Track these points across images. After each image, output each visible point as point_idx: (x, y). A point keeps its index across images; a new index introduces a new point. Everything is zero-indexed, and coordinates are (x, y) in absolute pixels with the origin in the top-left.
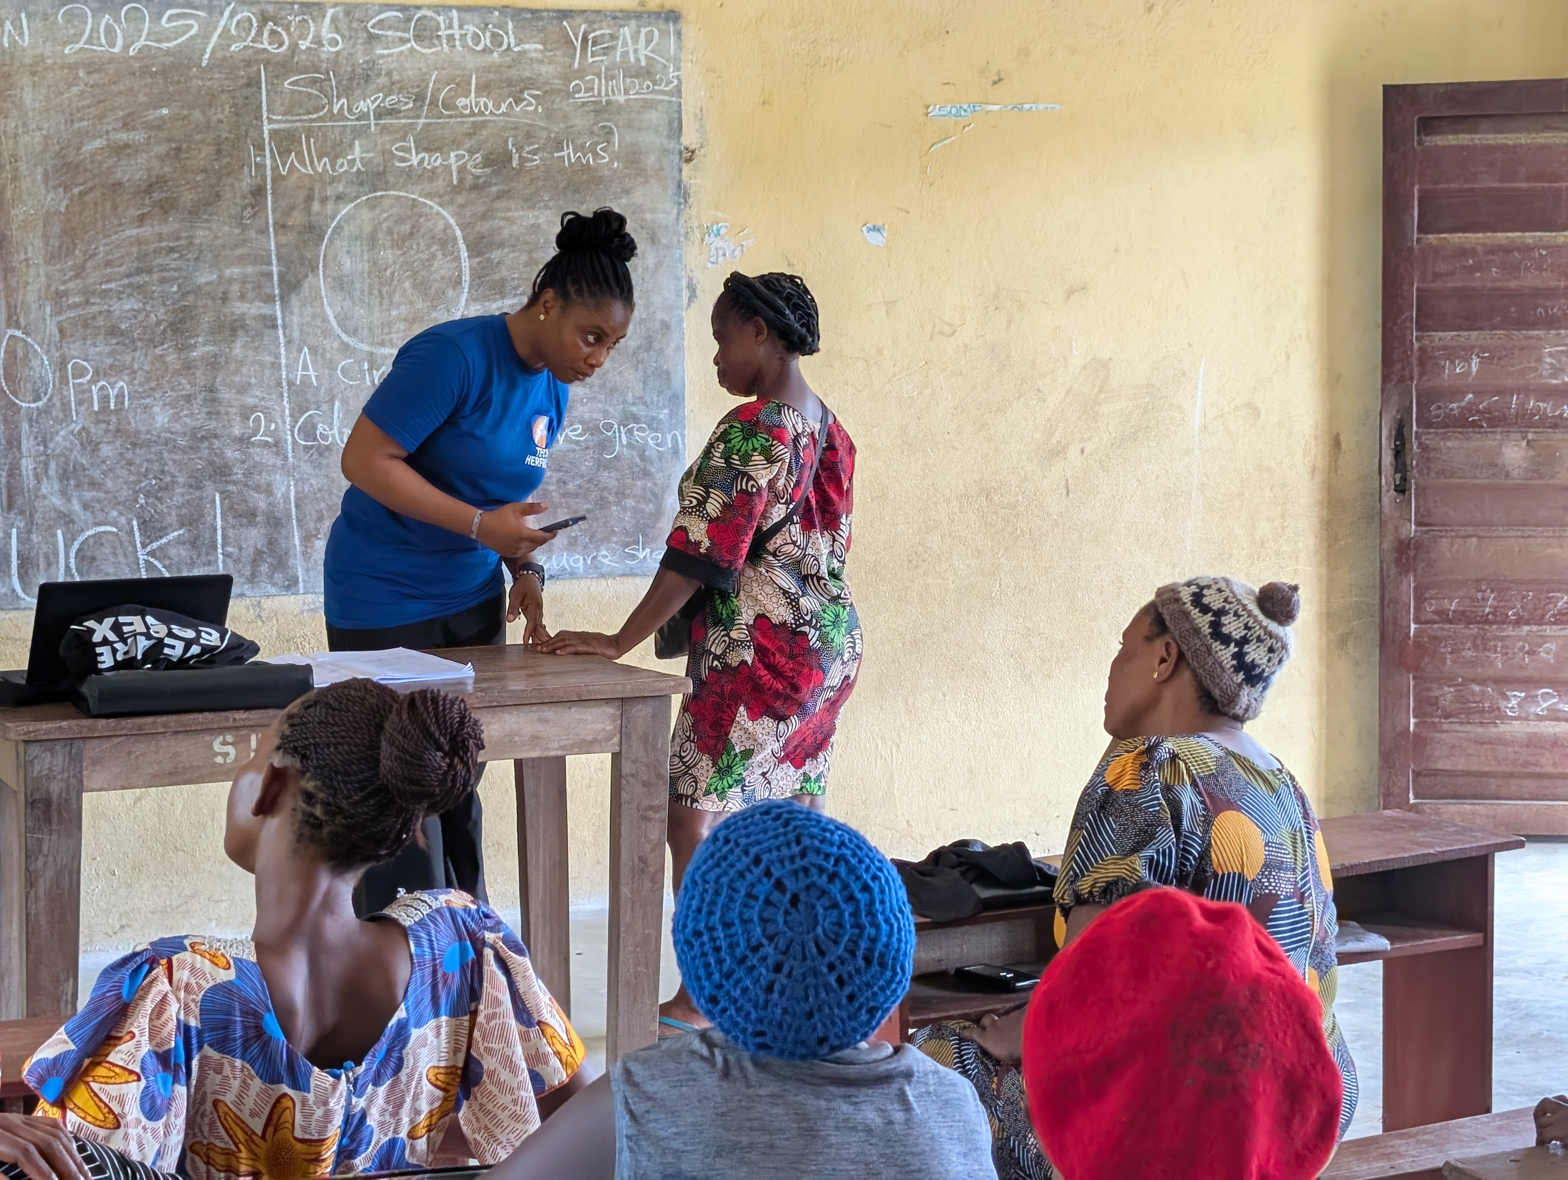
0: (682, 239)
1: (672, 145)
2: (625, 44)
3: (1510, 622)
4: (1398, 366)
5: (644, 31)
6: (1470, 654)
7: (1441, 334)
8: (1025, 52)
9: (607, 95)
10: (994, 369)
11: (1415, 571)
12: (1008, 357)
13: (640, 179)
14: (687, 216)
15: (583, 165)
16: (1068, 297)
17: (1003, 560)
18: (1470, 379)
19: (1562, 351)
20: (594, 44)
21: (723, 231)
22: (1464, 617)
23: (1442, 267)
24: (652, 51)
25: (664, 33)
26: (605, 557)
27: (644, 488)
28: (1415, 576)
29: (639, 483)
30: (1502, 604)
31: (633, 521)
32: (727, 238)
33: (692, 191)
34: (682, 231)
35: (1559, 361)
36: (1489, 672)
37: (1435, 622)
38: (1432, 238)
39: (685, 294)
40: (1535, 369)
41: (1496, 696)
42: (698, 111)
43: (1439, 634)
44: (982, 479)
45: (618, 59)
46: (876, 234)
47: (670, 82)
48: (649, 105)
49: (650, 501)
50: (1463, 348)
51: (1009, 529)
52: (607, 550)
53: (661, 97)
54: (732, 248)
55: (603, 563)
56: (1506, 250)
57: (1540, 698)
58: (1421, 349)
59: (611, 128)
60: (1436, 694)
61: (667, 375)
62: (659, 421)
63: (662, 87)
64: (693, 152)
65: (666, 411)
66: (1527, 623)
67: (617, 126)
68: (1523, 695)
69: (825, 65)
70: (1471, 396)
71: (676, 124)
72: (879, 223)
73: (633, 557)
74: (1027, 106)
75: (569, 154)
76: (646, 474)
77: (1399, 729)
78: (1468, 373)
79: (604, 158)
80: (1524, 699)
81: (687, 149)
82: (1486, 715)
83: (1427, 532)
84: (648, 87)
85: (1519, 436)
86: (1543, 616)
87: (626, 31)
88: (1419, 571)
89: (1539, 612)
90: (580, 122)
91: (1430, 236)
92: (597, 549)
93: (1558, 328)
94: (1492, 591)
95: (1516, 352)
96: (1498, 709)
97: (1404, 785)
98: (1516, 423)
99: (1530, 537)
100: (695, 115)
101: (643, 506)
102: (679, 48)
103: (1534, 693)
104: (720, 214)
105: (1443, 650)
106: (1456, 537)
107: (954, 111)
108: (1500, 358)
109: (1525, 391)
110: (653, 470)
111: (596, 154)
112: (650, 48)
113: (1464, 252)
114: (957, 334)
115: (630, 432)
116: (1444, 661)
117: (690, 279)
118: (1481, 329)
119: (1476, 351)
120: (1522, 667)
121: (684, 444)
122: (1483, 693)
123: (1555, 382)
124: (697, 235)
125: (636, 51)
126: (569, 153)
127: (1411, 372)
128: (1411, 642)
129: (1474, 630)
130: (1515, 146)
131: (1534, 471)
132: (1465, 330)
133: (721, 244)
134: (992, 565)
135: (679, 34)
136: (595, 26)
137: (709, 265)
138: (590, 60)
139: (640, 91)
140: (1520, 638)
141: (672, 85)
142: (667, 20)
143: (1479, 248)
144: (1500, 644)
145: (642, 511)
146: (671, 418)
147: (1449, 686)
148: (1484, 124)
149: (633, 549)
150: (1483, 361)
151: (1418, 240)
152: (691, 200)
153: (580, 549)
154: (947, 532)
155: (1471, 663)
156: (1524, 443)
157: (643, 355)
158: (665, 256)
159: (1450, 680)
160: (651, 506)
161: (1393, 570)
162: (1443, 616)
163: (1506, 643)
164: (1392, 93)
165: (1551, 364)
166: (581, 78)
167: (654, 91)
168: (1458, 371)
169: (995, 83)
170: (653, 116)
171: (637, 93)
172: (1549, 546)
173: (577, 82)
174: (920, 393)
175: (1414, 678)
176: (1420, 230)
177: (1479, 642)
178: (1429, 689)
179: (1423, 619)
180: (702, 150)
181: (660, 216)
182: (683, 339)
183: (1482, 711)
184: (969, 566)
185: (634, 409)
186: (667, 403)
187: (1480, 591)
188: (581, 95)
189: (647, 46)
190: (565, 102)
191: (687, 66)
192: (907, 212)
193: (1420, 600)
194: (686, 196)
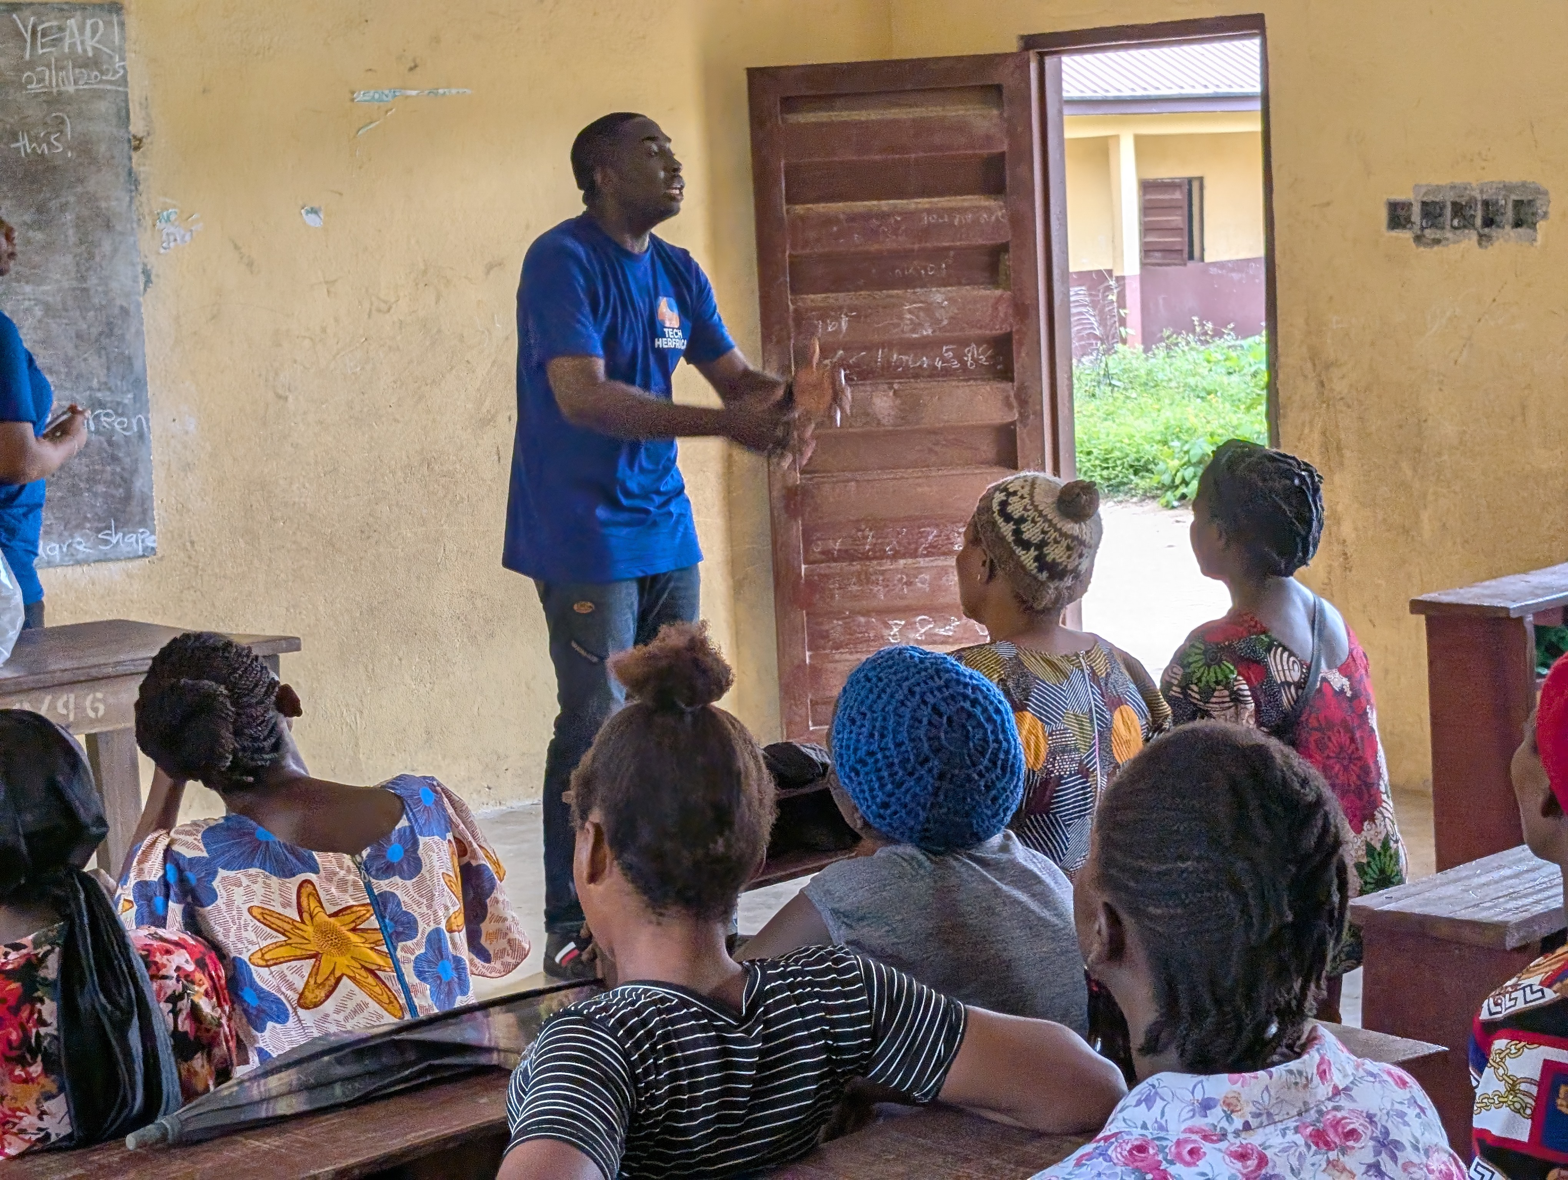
0: (135, 225)
1: (122, 132)
2: (72, 35)
3: (888, 557)
4: (777, 327)
5: (89, 22)
6: (855, 588)
7: (812, 296)
8: (436, 40)
9: (57, 85)
10: (428, 343)
11: (802, 515)
12: (439, 331)
13: (93, 168)
14: (138, 204)
15: (38, 155)
16: (488, 273)
17: (445, 527)
18: (841, 336)
19: (920, 308)
20: (44, 35)
21: (173, 218)
22: (847, 556)
23: (812, 235)
24: (98, 42)
25: (108, 24)
26: (80, 543)
27: (113, 473)
28: (803, 520)
29: (108, 468)
30: (880, 541)
31: (105, 507)
32: (177, 223)
33: (141, 177)
34: (135, 218)
35: (918, 317)
36: (874, 604)
37: (822, 562)
38: (799, 209)
39: (142, 279)
40: (897, 325)
41: (880, 626)
42: (143, 101)
43: (827, 572)
44: (422, 449)
45: (67, 50)
46: (313, 216)
47: (116, 72)
48: (99, 95)
49: (120, 486)
50: (832, 309)
51: (450, 496)
52: (82, 536)
53: (109, 87)
54: (182, 232)
55: (78, 550)
56: (867, 216)
57: (918, 625)
58: (796, 310)
59: (63, 119)
60: (826, 627)
61: (128, 361)
62: (125, 405)
63: (109, 77)
64: (140, 140)
65: (130, 396)
66: (904, 556)
67: (69, 117)
68: (903, 623)
69: (258, 54)
70: (841, 352)
71: (123, 113)
72: (316, 205)
73: (106, 542)
74: (441, 91)
75: (25, 146)
76: (115, 459)
77: (796, 662)
78: (838, 331)
79: (57, 148)
80: (905, 626)
81: (135, 137)
82: (872, 644)
83: (811, 479)
84: (96, 77)
85: (886, 386)
86: (916, 550)
87: (72, 23)
88: (807, 514)
89: (913, 546)
90: (34, 112)
91: (797, 207)
92: (72, 536)
93: (914, 287)
94: (871, 530)
95: (881, 310)
96: (882, 637)
97: (804, 714)
98: (883, 375)
99: (902, 478)
100: (141, 104)
101: (114, 492)
102: (123, 38)
103: (913, 620)
104: (168, 200)
105: (831, 587)
106: (837, 482)
107: (377, 96)
108: (866, 317)
109: (888, 345)
110: (121, 455)
111: (49, 144)
112: (96, 39)
113: (828, 221)
114: (392, 311)
115: (97, 418)
116: (832, 597)
117: (145, 265)
118: (848, 290)
119: (845, 310)
120: (902, 598)
121: (149, 428)
122: (868, 623)
123: (915, 336)
124: (148, 221)
125: (83, 43)
126: (24, 144)
127: (789, 334)
128: (803, 581)
129: (857, 566)
130: (867, 122)
131: (903, 418)
132: (832, 292)
133: (172, 229)
134: (437, 531)
135: (122, 24)
136: (44, 19)
137: (162, 251)
138: (40, 52)
139: (89, 80)
140: (897, 570)
141: (118, 75)
142: (110, 12)
143: (842, 216)
144: (881, 578)
145: (113, 496)
146: (135, 402)
147: (838, 619)
148: (838, 103)
149: (107, 534)
150: (852, 320)
151: (788, 211)
152: (141, 188)
153: (55, 537)
154: (394, 502)
155: (855, 597)
156: (891, 394)
157: (105, 341)
158: (120, 242)
159: (837, 614)
160: (121, 490)
161: (784, 517)
162: (829, 556)
163: (887, 576)
164: (753, 74)
165: (911, 319)
166: (32, 69)
167: (101, 81)
168: (830, 330)
169: (411, 69)
170: (102, 106)
171: (86, 83)
172: (919, 485)
173: (29, 73)
174: (362, 369)
175: (807, 614)
176: (790, 200)
177: (863, 577)
178: (821, 624)
179: (812, 558)
180: (149, 139)
181: (114, 203)
182: (142, 324)
183: (868, 640)
184: (416, 534)
185: (99, 395)
186: (130, 387)
187: (860, 530)
188: (33, 86)
189: (93, 37)
190: (18, 94)
191: (130, 56)
192: (341, 194)
193: (808, 542)
194: (136, 183)
